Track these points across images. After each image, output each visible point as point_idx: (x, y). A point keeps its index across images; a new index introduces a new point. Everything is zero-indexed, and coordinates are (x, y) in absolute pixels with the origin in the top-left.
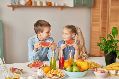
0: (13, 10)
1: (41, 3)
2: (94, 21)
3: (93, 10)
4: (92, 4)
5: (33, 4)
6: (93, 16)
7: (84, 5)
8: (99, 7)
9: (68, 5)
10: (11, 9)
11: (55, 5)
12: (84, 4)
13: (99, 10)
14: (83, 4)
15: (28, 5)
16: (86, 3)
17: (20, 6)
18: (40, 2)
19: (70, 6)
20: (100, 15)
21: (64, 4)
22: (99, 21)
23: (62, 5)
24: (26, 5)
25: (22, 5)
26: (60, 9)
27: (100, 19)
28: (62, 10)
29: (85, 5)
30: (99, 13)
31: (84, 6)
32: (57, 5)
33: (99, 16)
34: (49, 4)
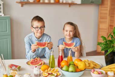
0: (22, 6)
2: (101, 18)
3: (101, 7)
4: (100, 1)
5: (41, 1)
6: (101, 13)
7: (91, 2)
8: (108, 5)
9: (76, 2)
10: (20, 5)
11: (63, 2)
12: (92, 1)
13: (107, 7)
15: (36, 2)
17: (28, 3)
19: (78, 3)
20: (108, 12)
21: (72, 1)
22: (106, 18)
23: (70, 2)
24: (34, 1)
25: (31, 2)
26: (68, 6)
27: (108, 17)
28: (70, 6)
29: (93, 2)
30: (107, 10)
31: (92, 3)
32: (64, 2)
33: (106, 14)
34: (57, 1)
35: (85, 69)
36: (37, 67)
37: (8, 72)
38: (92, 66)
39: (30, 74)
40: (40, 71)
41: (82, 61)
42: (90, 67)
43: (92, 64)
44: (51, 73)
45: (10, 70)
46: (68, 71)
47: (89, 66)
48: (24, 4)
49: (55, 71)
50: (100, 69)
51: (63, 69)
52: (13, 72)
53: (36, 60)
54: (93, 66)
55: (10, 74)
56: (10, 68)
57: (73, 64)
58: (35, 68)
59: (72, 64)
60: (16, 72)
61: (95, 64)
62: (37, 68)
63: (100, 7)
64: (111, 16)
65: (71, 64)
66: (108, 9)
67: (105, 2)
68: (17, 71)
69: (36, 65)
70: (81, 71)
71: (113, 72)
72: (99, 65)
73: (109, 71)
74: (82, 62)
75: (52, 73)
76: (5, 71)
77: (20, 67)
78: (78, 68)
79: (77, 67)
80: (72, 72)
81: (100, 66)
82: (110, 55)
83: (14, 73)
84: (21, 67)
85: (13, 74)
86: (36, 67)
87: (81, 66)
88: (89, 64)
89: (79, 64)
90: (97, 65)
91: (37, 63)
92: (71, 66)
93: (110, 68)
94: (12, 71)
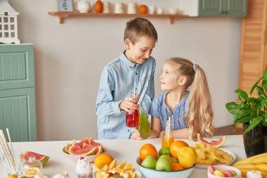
0: (62, 21)
1: (124, 7)
2: (247, 49)
3: (246, 24)
4: (244, 10)
5: (106, 11)
6: (245, 38)
7: (223, 12)
8: (261, 18)
9: (186, 13)
10: (57, 19)
11: (155, 12)
12: (224, 10)
13: (261, 24)
14: (220, 10)
15: (94, 12)
16: (228, 9)
17: (75, 15)
18: (121, 6)
19: (191, 15)
20: (262, 35)
21: (178, 10)
22: (259, 50)
23: (172, 11)
24: (90, 11)
25: (81, 12)
26: (168, 21)
27: (263, 46)
28: (172, 23)
29: (226, 13)
30: (261, 30)
31: (224, 15)
32: (160, 12)
33: (259, 39)
34: (142, 10)
35: (195, 165)
36: (85, 159)
37: (20, 170)
38: (213, 157)
39: (67, 175)
40: (92, 169)
41: (188, 146)
42: (207, 161)
43: (212, 153)
44: (116, 173)
45: (25, 164)
46: (154, 168)
47: (206, 158)
48: (66, 16)
49: (125, 168)
50: (232, 165)
51: (143, 164)
52: (30, 170)
53: (84, 144)
54: (216, 158)
55: (24, 175)
56: (24, 160)
57: (167, 152)
58: (79, 161)
59: (166, 154)
60: (37, 169)
61: (221, 153)
62: (83, 161)
63: (244, 23)
65: (164, 153)
66: (264, 27)
68: (39, 167)
69: (83, 155)
70: (185, 169)
71: (259, 172)
72: (230, 156)
73: (250, 170)
74: (186, 148)
75: (118, 172)
76: (13, 168)
77: (47, 158)
78: (178, 162)
79: (177, 159)
80: (164, 170)
81: (233, 159)
82: (256, 134)
83: (32, 172)
84: (50, 160)
85: (31, 174)
86: (83, 158)
87: (185, 157)
88: (206, 153)
89: (181, 153)
90: (225, 156)
91: (86, 150)
92: (162, 156)
93: (253, 164)
94: (27, 167)
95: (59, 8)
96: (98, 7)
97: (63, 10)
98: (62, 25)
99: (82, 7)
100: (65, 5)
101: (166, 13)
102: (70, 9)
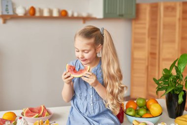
0: (5, 22)
1: (51, 12)
2: (136, 41)
3: (135, 24)
5: (37, 14)
6: (135, 33)
9: (94, 16)
10: (1, 20)
11: (73, 15)
12: (121, 14)
13: (145, 24)
14: (118, 13)
15: (28, 15)
16: (123, 13)
17: (15, 17)
18: (48, 11)
19: (98, 17)
20: (146, 31)
21: (88, 14)
22: (144, 42)
23: (84, 15)
24: (25, 14)
25: (19, 15)
27: (147, 39)
28: (84, 23)
30: (145, 28)
31: (121, 17)
32: (76, 15)
33: (144, 34)
34: (63, 13)
48: (8, 18)
63: (133, 22)
64: (152, 39)
66: (147, 26)
67: (142, 16)
95: (2, 12)
96: (31, 12)
97: (5, 13)
98: (5, 25)
99: (20, 12)
100: (7, 10)
101: (80, 16)
102: (11, 13)
